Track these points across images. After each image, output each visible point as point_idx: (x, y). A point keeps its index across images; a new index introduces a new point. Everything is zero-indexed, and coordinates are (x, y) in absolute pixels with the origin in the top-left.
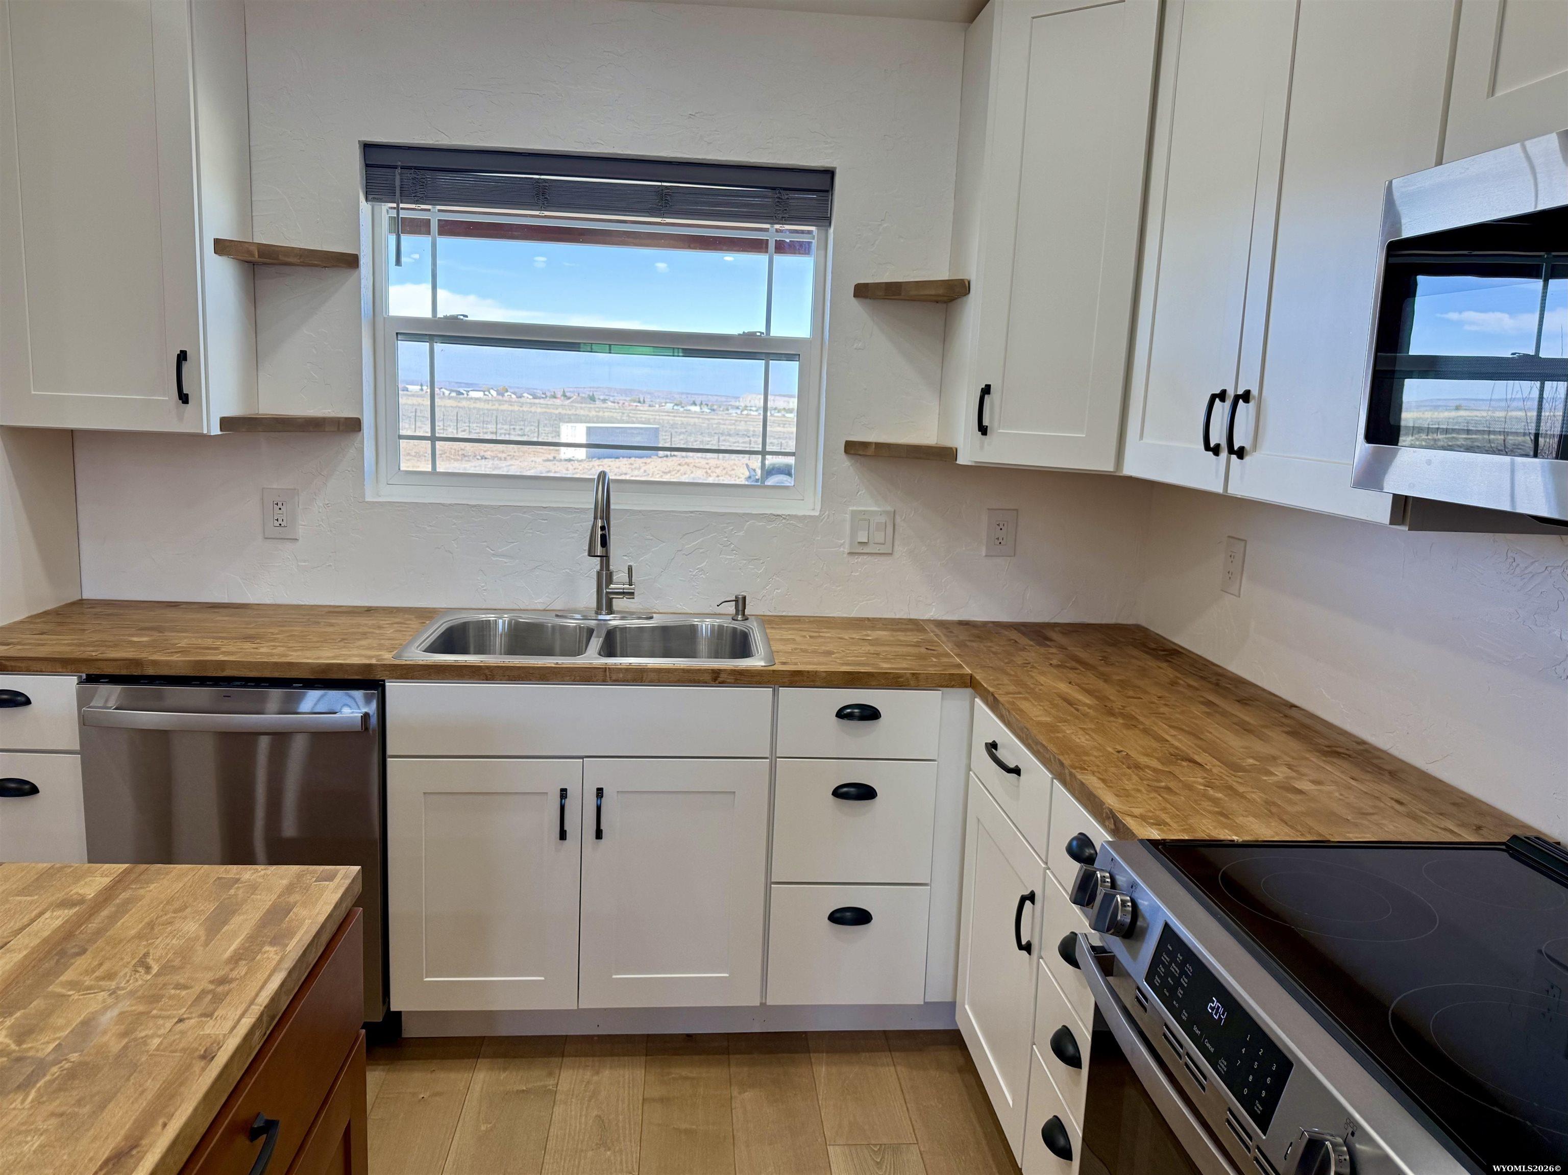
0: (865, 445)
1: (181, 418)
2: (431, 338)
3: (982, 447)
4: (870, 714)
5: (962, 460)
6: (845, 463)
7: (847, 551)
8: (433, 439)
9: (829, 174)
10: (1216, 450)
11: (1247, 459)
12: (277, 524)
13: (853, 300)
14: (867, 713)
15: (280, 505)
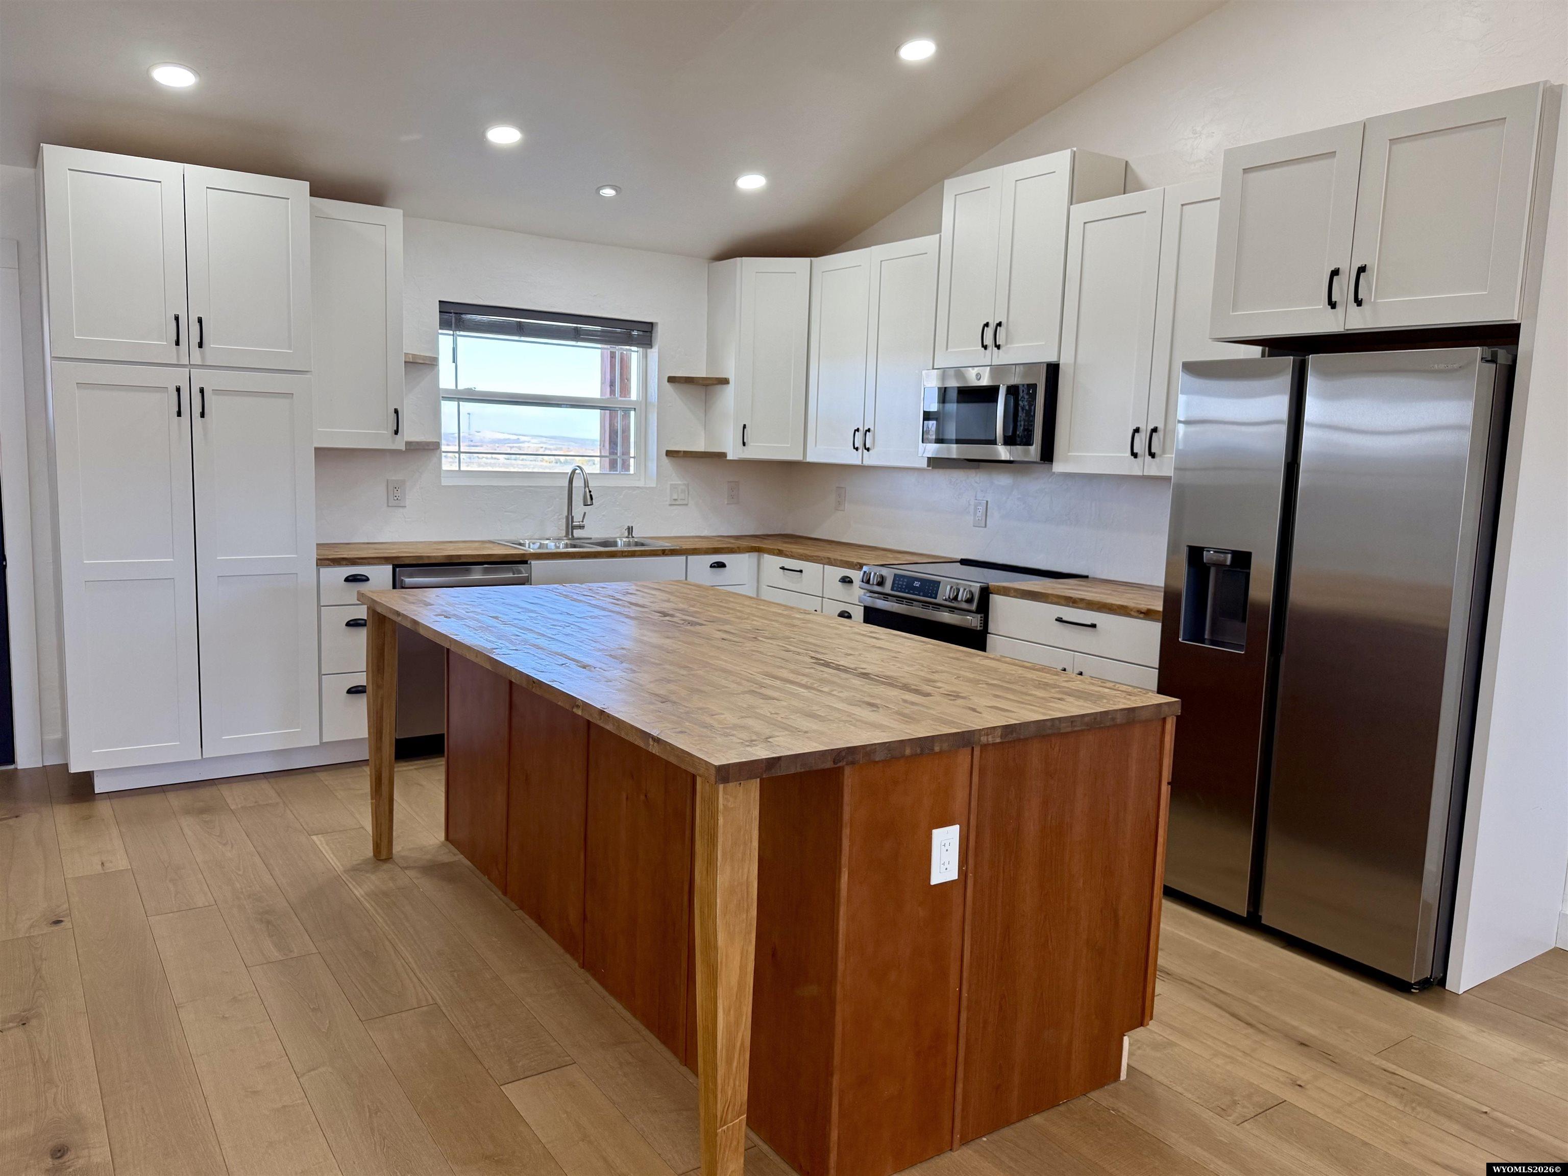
0: (678, 452)
1: (393, 442)
2: (459, 400)
3: (743, 452)
4: (721, 565)
5: (729, 457)
6: (665, 460)
7: (668, 503)
8: (459, 452)
9: (651, 325)
10: (857, 449)
11: (870, 451)
12: (395, 498)
13: (667, 383)
14: (720, 565)
15: (397, 489)
